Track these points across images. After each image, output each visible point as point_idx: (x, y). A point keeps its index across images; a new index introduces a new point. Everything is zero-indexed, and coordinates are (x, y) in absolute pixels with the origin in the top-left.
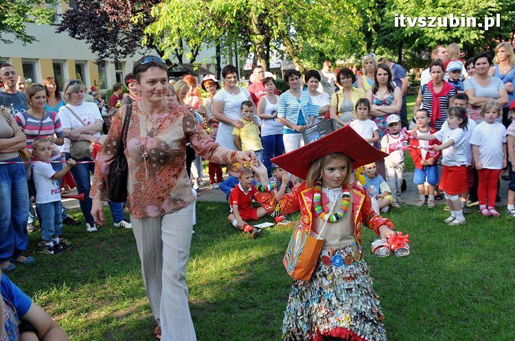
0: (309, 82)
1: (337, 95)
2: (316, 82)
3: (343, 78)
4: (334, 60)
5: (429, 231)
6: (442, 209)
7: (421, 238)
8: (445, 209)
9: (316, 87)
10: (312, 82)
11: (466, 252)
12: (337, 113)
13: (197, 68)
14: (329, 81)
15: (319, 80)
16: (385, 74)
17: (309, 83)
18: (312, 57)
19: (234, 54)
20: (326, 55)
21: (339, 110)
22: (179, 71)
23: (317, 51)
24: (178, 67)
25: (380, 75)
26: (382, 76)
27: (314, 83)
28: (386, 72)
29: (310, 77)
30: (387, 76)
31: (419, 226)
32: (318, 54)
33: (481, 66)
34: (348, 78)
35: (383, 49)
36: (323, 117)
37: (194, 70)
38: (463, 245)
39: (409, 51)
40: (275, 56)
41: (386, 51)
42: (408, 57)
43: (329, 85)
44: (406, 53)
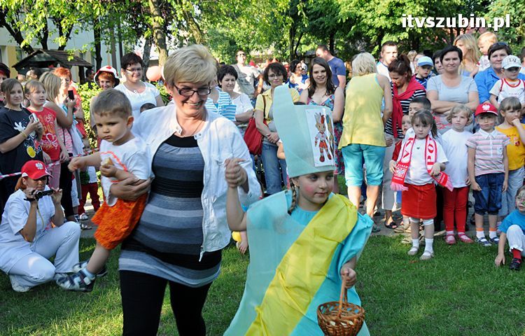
0: (223, 80)
1: (263, 96)
2: (232, 80)
3: (272, 76)
4: (248, 50)
5: (386, 270)
6: (400, 241)
7: (378, 280)
8: (403, 242)
9: (233, 86)
10: (228, 80)
11: (436, 297)
12: (265, 120)
13: (72, 58)
14: (248, 79)
15: (236, 77)
16: (323, 71)
17: (224, 82)
18: (219, 46)
19: (117, 40)
20: (238, 44)
21: (266, 117)
22: (44, 60)
23: (227, 39)
24: (42, 55)
25: (317, 72)
26: (320, 74)
27: (230, 82)
28: (323, 69)
29: (224, 75)
30: (325, 74)
31: (373, 263)
32: (227, 43)
33: (451, 62)
34: (278, 75)
35: (310, 37)
36: (246, 125)
37: (69, 60)
38: (431, 288)
39: (342, 40)
40: (173, 44)
41: (314, 41)
42: (340, 48)
43: (247, 83)
44: (337, 43)
